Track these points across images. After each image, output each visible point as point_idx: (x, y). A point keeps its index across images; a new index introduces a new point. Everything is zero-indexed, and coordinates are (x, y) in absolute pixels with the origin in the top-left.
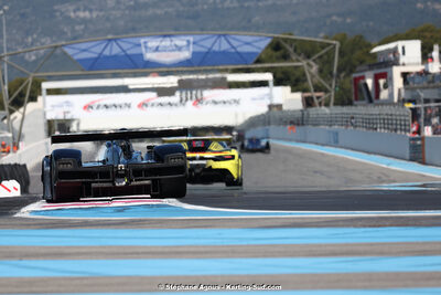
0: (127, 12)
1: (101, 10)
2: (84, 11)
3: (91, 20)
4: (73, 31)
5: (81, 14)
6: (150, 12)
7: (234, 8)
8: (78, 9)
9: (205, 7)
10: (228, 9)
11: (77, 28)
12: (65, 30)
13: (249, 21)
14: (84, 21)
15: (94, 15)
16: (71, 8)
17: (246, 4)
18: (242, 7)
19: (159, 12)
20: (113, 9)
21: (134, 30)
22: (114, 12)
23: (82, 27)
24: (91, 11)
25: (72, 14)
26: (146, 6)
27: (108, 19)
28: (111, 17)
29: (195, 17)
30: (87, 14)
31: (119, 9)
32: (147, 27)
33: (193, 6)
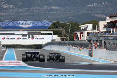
0: (15, 14)
1: (8, 13)
3: (5, 16)
6: (21, 14)
7: (43, 14)
8: (2, 13)
9: (36, 13)
11: (1, 17)
13: (47, 17)
14: (3, 16)
17: (46, 13)
18: (45, 13)
19: (23, 14)
20: (11, 13)
21: (16, 18)
23: (3, 17)
24: (5, 13)
26: (20, 12)
27: (10, 15)
29: (33, 16)
30: (4, 14)
31: (13, 13)
32: (20, 18)
33: (32, 13)
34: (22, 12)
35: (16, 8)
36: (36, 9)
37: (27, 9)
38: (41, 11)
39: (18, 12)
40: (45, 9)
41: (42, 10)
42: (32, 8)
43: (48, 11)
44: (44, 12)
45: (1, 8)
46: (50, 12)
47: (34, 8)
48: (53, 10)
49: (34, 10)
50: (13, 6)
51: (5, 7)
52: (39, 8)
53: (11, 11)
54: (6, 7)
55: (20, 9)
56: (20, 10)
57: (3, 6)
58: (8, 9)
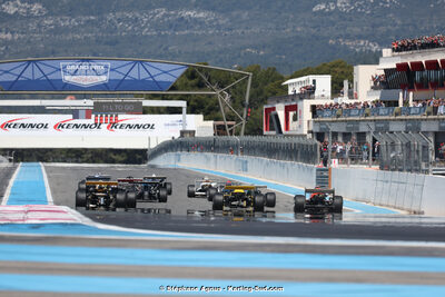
0: (48, 35)
1: (22, 33)
2: (6, 32)
3: (12, 42)
5: (3, 36)
6: (70, 37)
7: (151, 36)
9: (124, 34)
10: (146, 36)
13: (166, 49)
14: (6, 42)
15: (16, 37)
17: (163, 33)
18: (159, 35)
19: (78, 36)
20: (34, 32)
21: (53, 53)
22: (35, 35)
23: (4, 47)
24: (12, 33)
26: (66, 30)
27: (29, 42)
28: (32, 40)
29: (113, 43)
30: (9, 36)
31: (40, 32)
32: (66, 51)
33: (112, 33)
34: (75, 30)
35: (51, 14)
36: (127, 20)
37: (92, 18)
38: (144, 27)
39: (57, 30)
40: (158, 19)
41: (148, 22)
42: (110, 16)
43: (171, 26)
44: (156, 30)
46: (175, 30)
47: (118, 15)
48: (187, 22)
49: (119, 20)
50: (40, 7)
51: (13, 12)
52: (138, 15)
53: (32, 26)
54: (16, 9)
55: (68, 18)
56: (66, 22)
57: (4, 6)
58: (22, 18)
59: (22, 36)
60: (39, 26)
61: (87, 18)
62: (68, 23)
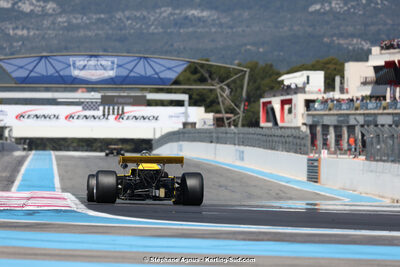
0: (61, 32)
1: (38, 30)
2: (23, 29)
3: (28, 38)
4: (11, 46)
5: (19, 32)
6: (82, 33)
7: (159, 33)
8: (17, 28)
9: (132, 31)
10: (153, 34)
11: (15, 44)
12: (5, 45)
13: (172, 45)
14: (22, 38)
15: (31, 33)
16: (10, 26)
17: (169, 31)
18: (166, 32)
19: (89, 33)
20: (49, 28)
21: (66, 49)
22: (49, 32)
23: (20, 43)
24: (28, 29)
25: (11, 32)
26: (78, 27)
27: (43, 37)
28: (47, 36)
29: (122, 40)
30: (25, 32)
31: (54, 29)
32: (79, 47)
33: (121, 30)
34: (86, 27)
35: (63, 12)
36: (136, 19)
37: (102, 16)
38: (151, 25)
39: (70, 27)
40: (164, 18)
41: (155, 20)
42: (119, 15)
43: (176, 24)
44: (163, 28)
45: (15, 14)
46: (180, 28)
47: (127, 13)
48: (191, 20)
49: (128, 19)
50: (54, 6)
51: (28, 10)
52: (145, 13)
53: (46, 23)
54: (32, 8)
55: (80, 16)
56: (77, 20)
57: (20, 4)
58: (37, 16)
59: (37, 32)
60: (53, 23)
61: (98, 16)
62: (79, 21)
